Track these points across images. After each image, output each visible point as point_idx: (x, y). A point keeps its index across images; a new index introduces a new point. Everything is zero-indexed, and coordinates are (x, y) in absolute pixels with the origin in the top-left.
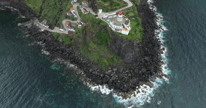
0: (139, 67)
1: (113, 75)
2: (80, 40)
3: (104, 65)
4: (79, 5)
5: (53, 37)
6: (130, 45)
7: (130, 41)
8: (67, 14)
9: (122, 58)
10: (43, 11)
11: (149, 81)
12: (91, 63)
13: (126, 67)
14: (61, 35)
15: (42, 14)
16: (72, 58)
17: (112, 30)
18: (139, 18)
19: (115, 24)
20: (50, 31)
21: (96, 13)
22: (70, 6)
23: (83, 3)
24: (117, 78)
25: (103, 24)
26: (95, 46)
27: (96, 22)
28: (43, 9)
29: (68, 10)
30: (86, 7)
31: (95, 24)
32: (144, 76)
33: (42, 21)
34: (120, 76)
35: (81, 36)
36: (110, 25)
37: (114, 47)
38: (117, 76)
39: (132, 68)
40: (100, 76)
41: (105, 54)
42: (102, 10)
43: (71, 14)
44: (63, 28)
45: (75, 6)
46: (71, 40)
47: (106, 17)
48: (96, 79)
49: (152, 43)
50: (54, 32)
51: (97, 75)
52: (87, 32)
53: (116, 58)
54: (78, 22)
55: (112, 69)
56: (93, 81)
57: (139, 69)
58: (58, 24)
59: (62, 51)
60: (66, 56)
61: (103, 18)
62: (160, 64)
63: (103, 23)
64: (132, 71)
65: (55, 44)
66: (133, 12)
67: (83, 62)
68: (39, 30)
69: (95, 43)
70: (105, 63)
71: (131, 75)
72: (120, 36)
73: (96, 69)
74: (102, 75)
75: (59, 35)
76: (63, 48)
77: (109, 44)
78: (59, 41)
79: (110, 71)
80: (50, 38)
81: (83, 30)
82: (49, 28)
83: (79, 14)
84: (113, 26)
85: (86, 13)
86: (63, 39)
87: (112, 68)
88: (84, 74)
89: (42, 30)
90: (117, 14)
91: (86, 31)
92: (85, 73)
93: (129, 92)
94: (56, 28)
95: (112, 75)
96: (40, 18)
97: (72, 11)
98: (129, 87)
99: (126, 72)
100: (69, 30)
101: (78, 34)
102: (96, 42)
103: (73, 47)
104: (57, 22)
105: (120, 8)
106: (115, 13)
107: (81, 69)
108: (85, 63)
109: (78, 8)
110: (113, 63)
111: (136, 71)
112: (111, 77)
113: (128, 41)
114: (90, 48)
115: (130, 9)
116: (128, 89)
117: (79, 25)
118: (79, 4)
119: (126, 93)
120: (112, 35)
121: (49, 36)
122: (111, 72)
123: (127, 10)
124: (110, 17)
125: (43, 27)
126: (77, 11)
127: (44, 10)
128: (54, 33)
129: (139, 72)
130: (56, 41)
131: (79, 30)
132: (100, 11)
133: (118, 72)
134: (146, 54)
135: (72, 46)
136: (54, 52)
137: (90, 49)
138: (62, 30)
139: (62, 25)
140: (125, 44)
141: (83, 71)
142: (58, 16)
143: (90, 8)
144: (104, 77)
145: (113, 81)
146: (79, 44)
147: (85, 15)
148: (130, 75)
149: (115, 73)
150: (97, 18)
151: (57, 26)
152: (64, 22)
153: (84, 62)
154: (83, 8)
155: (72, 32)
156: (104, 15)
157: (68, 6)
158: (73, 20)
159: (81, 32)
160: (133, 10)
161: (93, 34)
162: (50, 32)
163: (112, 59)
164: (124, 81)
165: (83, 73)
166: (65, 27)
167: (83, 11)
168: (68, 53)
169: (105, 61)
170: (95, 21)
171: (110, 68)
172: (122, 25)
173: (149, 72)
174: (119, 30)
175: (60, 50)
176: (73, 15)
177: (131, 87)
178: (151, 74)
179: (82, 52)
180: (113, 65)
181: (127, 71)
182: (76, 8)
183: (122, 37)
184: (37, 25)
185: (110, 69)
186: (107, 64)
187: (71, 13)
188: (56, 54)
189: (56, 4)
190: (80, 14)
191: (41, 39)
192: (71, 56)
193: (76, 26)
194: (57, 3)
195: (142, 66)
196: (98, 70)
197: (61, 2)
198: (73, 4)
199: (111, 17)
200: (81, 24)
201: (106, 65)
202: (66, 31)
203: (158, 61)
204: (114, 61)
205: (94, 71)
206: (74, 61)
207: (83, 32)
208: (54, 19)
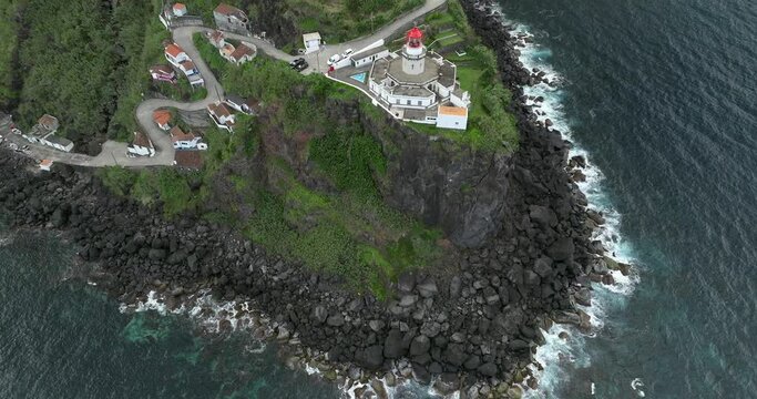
0: (519, 257)
1: (425, 317)
2: (241, 185)
3: (372, 275)
4: (200, 30)
5: (105, 191)
6: (478, 174)
7: (479, 154)
8: (155, 76)
9: (448, 234)
10: (32, 78)
11: (570, 308)
12: (314, 279)
13: (469, 269)
14: (143, 176)
15: (29, 91)
16: (215, 271)
17: (389, 120)
18: (485, 48)
19: (396, 90)
20: (86, 164)
21: (294, 53)
22: (157, 36)
23: (218, 16)
24: (447, 326)
25: (340, 97)
26: (316, 199)
27: (304, 92)
28: (29, 68)
29: (156, 58)
30: (236, 32)
31: (300, 104)
32: (548, 291)
33: (31, 124)
34: (454, 313)
35: (244, 164)
36: (373, 95)
37: (407, 191)
38: (442, 317)
39: (495, 265)
40: (367, 332)
41: (368, 228)
42: (316, 36)
43: (172, 75)
44: (144, 142)
45: (184, 35)
46: (196, 188)
47: (345, 62)
48: (353, 349)
49: (536, 145)
50: (103, 164)
51: (354, 328)
52: (265, 141)
53: (424, 237)
54: (213, 106)
55: (415, 291)
56: (342, 358)
57: (524, 266)
58: (117, 127)
59: (162, 248)
60: (188, 268)
61: (332, 69)
62: (588, 223)
63: (341, 92)
64: (496, 278)
65: (123, 219)
66: (454, 26)
67: (272, 280)
68: (30, 169)
69: (311, 186)
70: (375, 267)
71: (496, 298)
72: (432, 138)
73: (341, 301)
74: (374, 325)
75: (131, 176)
76: (164, 234)
77: (386, 182)
78: (136, 205)
79: (408, 301)
80: (89, 199)
81: (247, 138)
82: (75, 150)
83: (212, 66)
84: (392, 99)
85: (242, 60)
86: (155, 193)
87: (415, 285)
88: (291, 337)
89: (45, 167)
90: (389, 45)
91: (261, 142)
92: (296, 328)
93: (507, 375)
94: (109, 144)
95: (419, 316)
96: (20, 110)
97: (176, 61)
98: (503, 352)
99: (473, 291)
100: (179, 144)
101: (226, 157)
102: (319, 183)
103: (211, 218)
104: (108, 120)
105: (397, 15)
106: (380, 42)
107: (273, 316)
108: (283, 285)
109: (199, 41)
110: (412, 262)
111: (511, 274)
112: (419, 324)
113: (471, 156)
114: (292, 212)
115: (439, 17)
116: (499, 361)
117: (223, 119)
118: (201, 22)
119: (495, 383)
120: (394, 139)
121: (85, 188)
122: (415, 303)
123: (426, 22)
124: (361, 62)
125: (47, 150)
126: (196, 54)
127: (34, 72)
128: (106, 169)
129: (525, 276)
130: (124, 204)
131: (227, 142)
132: (312, 41)
133: (441, 299)
134: (532, 196)
135: (206, 216)
136: (123, 257)
137: (291, 217)
138: (143, 151)
139: (137, 130)
140: (458, 169)
141: (284, 321)
142: (107, 91)
143: (259, 34)
144: (386, 330)
145: (431, 340)
146: (239, 201)
147: (244, 67)
148: (493, 299)
149: (429, 302)
150: (307, 72)
151: (113, 138)
152: (145, 113)
153: (276, 278)
154: (227, 36)
155: (195, 153)
156: (336, 57)
157: (151, 41)
158: (187, 98)
159: (240, 148)
160: (450, 19)
161: (295, 147)
162: (84, 169)
163: (406, 244)
164: (477, 332)
165: (284, 333)
166: (154, 134)
167: (228, 52)
168: (191, 253)
169: (374, 257)
170: (300, 88)
171: (406, 288)
172: (430, 87)
173: (561, 268)
174: (421, 114)
175: (150, 245)
176: (184, 77)
177: (508, 349)
178: (571, 275)
179: (256, 237)
180: (417, 270)
181: (477, 285)
182: (189, 45)
183: (441, 140)
184: (13, 146)
185: (405, 293)
186: (389, 271)
187: (169, 68)
188: (136, 267)
189: (87, 38)
190: (218, 68)
191: (46, 209)
192: (210, 264)
193: (206, 124)
194: (95, 34)
195: (530, 250)
196: (353, 306)
197: (108, 27)
198: (173, 28)
199: (368, 60)
200: (232, 111)
201: (381, 276)
202: (163, 154)
203: (577, 215)
204: (416, 250)
205: (333, 310)
206: (229, 283)
207: (248, 145)
208: (94, 106)
